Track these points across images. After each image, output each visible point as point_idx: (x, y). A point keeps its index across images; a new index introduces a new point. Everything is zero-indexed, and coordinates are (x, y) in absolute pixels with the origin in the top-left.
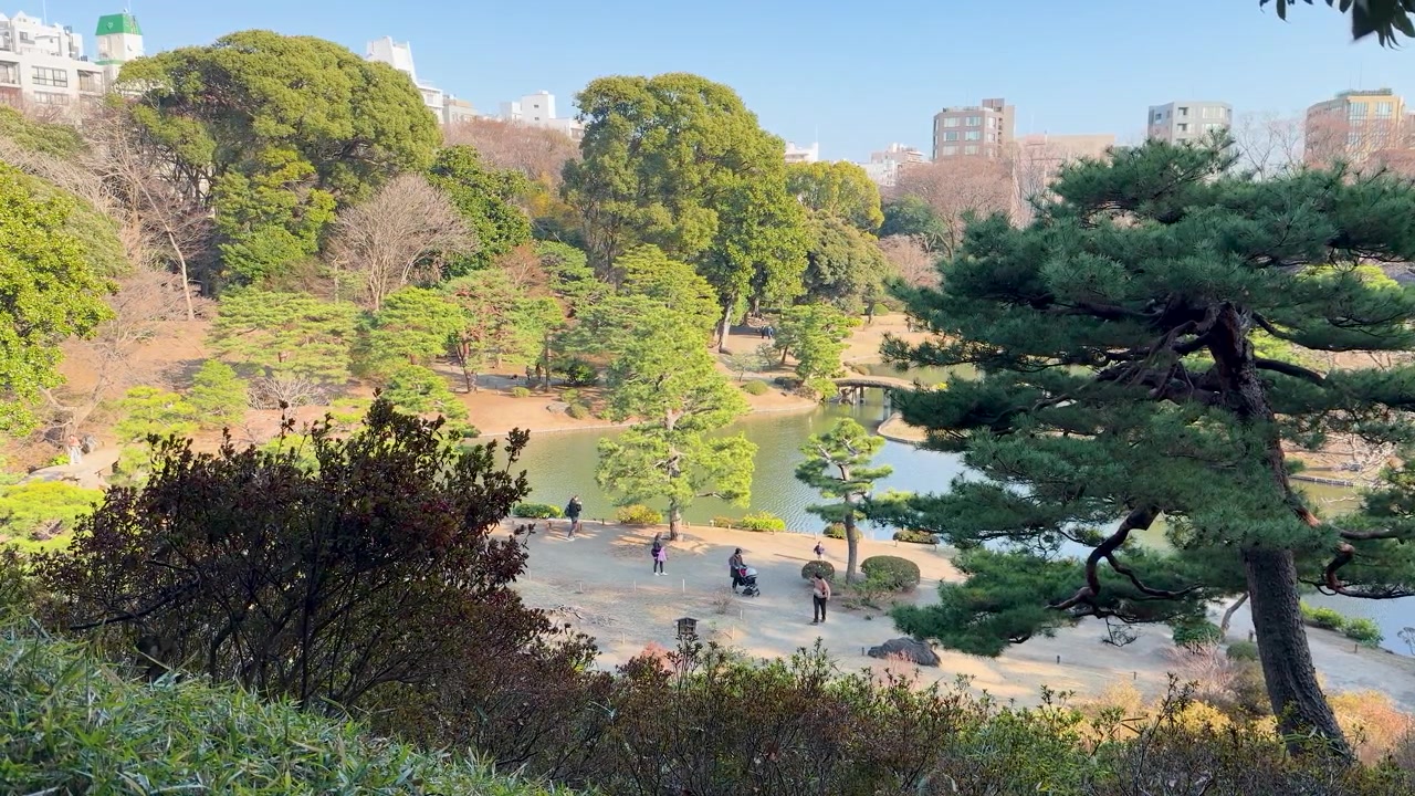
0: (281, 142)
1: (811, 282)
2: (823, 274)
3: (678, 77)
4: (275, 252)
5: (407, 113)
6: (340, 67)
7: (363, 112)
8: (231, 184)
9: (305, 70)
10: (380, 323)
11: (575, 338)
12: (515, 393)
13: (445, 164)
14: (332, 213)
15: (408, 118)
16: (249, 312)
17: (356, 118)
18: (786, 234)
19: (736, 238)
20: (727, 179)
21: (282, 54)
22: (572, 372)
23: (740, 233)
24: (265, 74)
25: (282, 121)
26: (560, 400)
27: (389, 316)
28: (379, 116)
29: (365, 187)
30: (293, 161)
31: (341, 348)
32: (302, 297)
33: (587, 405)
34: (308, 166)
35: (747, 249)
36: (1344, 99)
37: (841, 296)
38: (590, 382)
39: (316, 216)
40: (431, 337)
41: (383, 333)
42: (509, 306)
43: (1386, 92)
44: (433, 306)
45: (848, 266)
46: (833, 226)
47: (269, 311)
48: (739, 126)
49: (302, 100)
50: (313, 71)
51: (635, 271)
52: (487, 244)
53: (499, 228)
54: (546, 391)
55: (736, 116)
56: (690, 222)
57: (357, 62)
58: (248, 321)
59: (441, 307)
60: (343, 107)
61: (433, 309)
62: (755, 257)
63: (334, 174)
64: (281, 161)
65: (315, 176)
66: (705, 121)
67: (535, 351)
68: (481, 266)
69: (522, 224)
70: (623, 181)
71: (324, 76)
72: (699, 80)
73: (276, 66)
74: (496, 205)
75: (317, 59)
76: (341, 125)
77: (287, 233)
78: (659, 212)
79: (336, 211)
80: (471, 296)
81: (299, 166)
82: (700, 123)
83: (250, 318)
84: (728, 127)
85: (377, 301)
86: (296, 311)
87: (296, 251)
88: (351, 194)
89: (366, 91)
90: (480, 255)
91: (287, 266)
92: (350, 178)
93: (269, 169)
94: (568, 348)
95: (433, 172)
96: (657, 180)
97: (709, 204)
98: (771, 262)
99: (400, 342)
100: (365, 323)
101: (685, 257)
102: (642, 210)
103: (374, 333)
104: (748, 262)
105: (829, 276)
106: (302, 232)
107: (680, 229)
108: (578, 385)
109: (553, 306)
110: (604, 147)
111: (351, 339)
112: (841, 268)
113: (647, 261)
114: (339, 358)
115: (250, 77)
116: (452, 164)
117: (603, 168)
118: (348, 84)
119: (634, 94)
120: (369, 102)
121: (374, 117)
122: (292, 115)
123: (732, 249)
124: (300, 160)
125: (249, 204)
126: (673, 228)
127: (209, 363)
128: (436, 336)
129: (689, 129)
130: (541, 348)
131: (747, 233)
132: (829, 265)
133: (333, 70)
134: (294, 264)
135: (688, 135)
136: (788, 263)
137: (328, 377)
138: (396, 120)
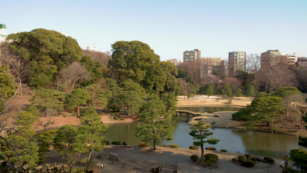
0: (46, 54)
1: (164, 88)
2: (167, 86)
3: (136, 41)
4: (43, 79)
5: (76, 48)
6: (60, 37)
7: (65, 48)
8: (34, 63)
9: (53, 38)
10: (71, 96)
11: (116, 101)
12: (101, 113)
13: (84, 60)
14: (56, 71)
15: (76, 49)
16: (40, 93)
17: (64, 49)
18: (161, 77)
19: (149, 78)
20: (148, 64)
21: (47, 34)
22: (114, 109)
23: (150, 77)
24: (44, 38)
25: (47, 49)
26: (112, 116)
27: (73, 95)
28: (69, 48)
29: (65, 65)
30: (48, 58)
31: (62, 102)
32: (53, 90)
33: (118, 116)
34: (52, 60)
35: (152, 80)
36: (269, 52)
37: (171, 92)
38: (118, 111)
39: (53, 71)
40: (83, 100)
41: (72, 99)
42: (100, 93)
43: (277, 51)
44: (84, 92)
45: (173, 85)
46: (169, 76)
47: (45, 93)
48: (150, 52)
49: (52, 45)
50: (55, 38)
51: (126, 85)
52: (93, 78)
53: (95, 74)
54: (108, 113)
55: (149, 50)
56: (139, 74)
57: (64, 36)
58: (40, 96)
59: (85, 93)
60: (61, 46)
61: (83, 93)
62: (154, 82)
63: (57, 61)
64: (46, 58)
65: (53, 62)
66: (142, 51)
67: (106, 103)
68: (92, 83)
69: (101, 74)
70: (123, 64)
71: (57, 39)
72: (141, 42)
73: (46, 37)
74: (95, 69)
75: (55, 35)
76: (60, 51)
77: (46, 75)
78: (131, 71)
79: (58, 70)
80: (91, 90)
81: (50, 60)
82: (141, 51)
83: (41, 95)
84: (148, 53)
85: (67, 91)
86: (52, 93)
87: (48, 79)
88: (61, 66)
89: (66, 43)
90: (91, 81)
91: (46, 83)
92: (61, 62)
93: (43, 60)
94: (114, 103)
95: (81, 61)
96: (131, 64)
97: (143, 70)
98: (157, 83)
99: (76, 101)
100: (67, 96)
101: (137, 82)
102: (127, 71)
103: (70, 99)
104: (152, 84)
105: (169, 87)
106: (49, 75)
107: (137, 75)
108: (115, 112)
109: (110, 93)
110: (118, 57)
111: (64, 100)
112: (171, 85)
113: (129, 83)
114: (61, 105)
115: (40, 39)
116: (85, 60)
117: (118, 61)
118: (62, 41)
119: (126, 45)
120: (67, 45)
121: (68, 49)
122: (50, 48)
123: (148, 80)
124: (50, 58)
125: (38, 68)
126: (135, 75)
127: (31, 106)
128: (84, 100)
129: (139, 53)
130: (107, 103)
131: (152, 77)
132: (169, 84)
133: (58, 38)
134: (47, 82)
135: (139, 54)
136: (161, 84)
137: (59, 109)
138: (73, 50)
